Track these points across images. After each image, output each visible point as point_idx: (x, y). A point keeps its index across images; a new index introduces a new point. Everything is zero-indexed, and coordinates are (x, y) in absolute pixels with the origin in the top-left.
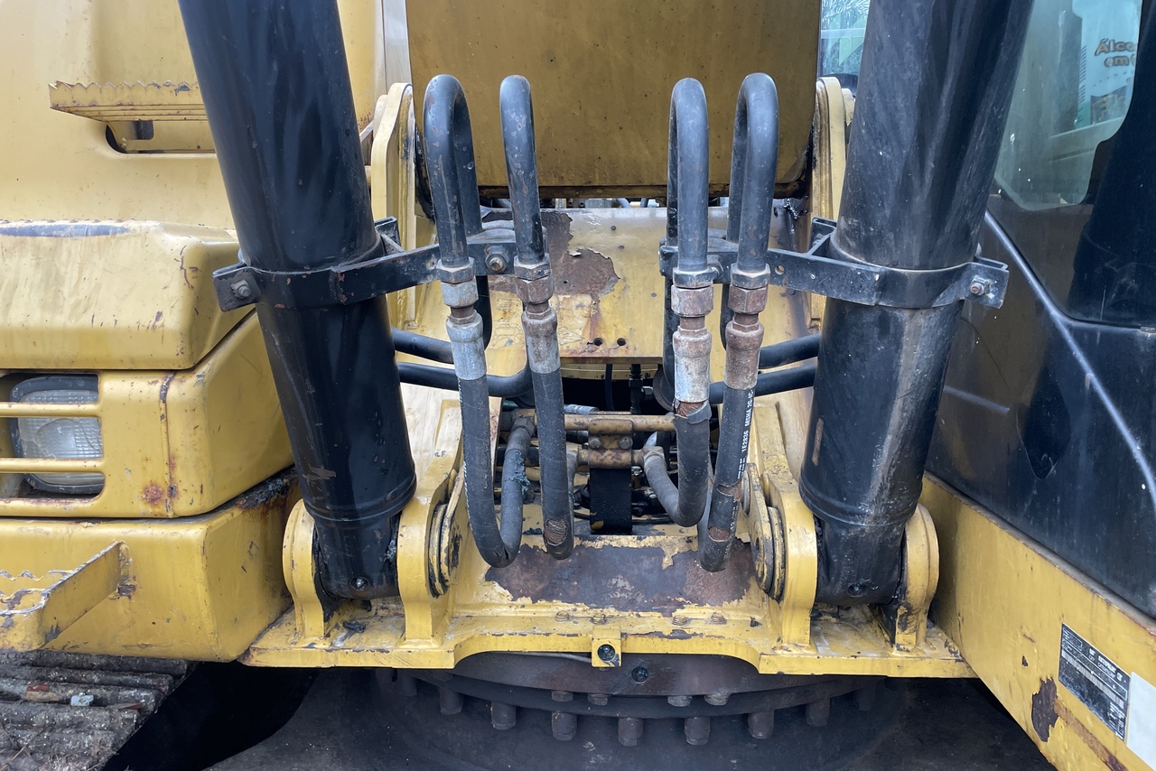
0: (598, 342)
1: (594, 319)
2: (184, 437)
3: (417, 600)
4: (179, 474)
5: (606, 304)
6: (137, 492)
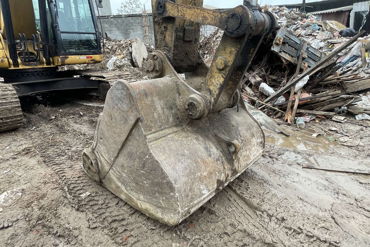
3: (20, 65)
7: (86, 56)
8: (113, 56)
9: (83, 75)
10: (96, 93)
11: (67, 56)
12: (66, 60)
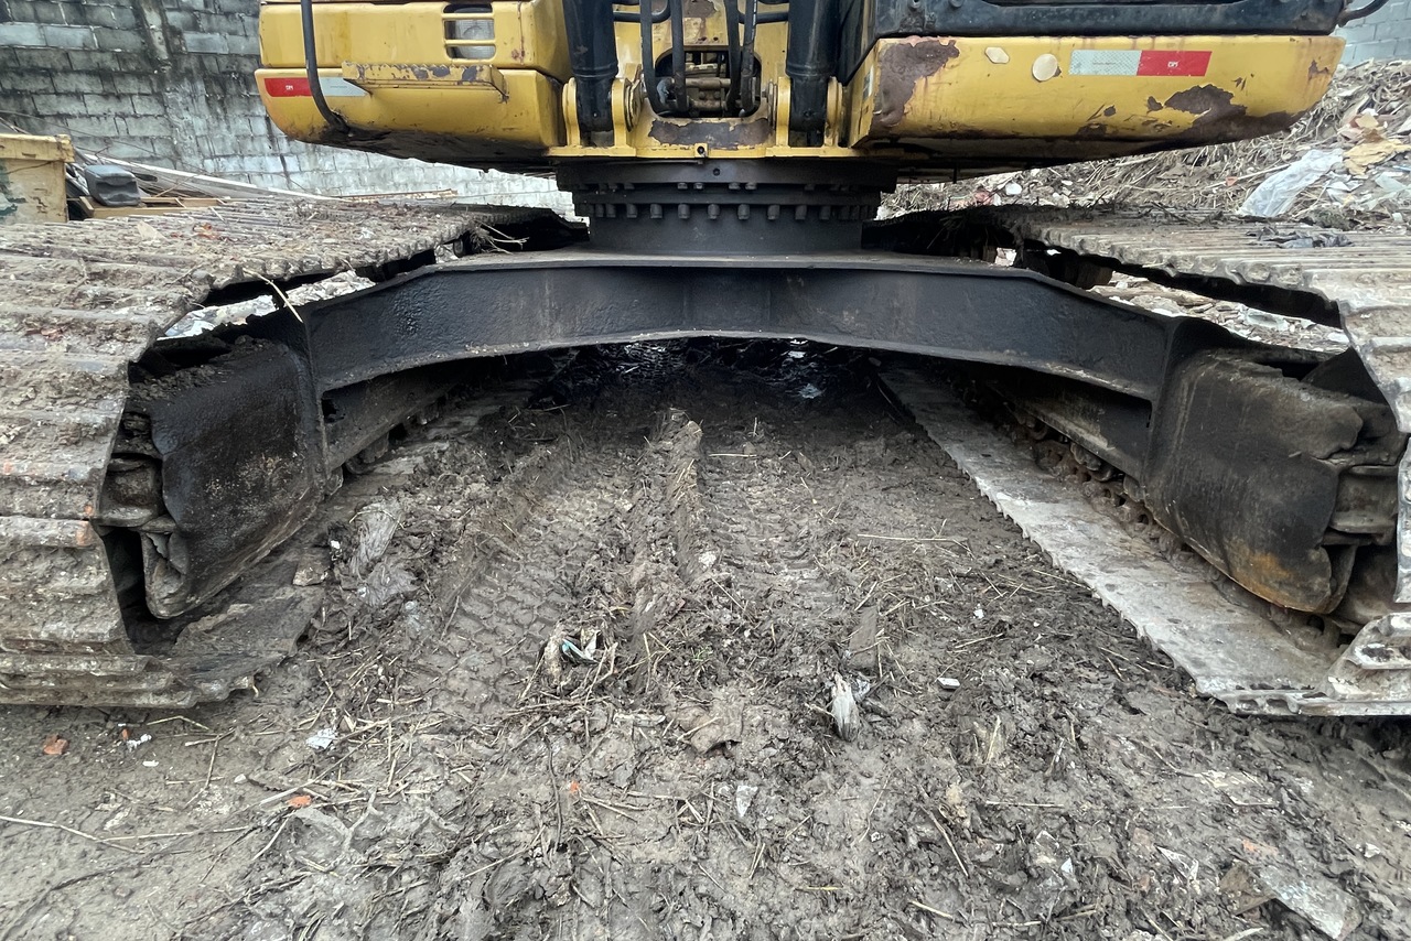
0: (704, 39)
1: (702, 29)
2: (528, 28)
3: (619, 124)
4: (525, 45)
5: (709, 22)
6: (509, 54)
7: (1145, 41)
8: (1306, 147)
9: (1052, 252)
10: (1104, 434)
11: (945, 41)
12: (920, 83)
